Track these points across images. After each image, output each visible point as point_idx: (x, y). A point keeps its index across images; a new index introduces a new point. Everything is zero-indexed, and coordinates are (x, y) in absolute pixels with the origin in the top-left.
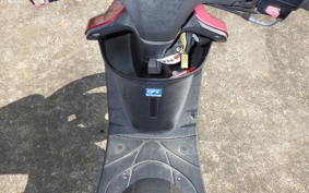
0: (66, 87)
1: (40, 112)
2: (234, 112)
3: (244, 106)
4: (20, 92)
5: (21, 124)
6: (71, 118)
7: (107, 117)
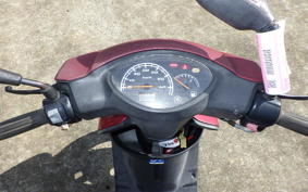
0: (72, 144)
1: (49, 170)
2: (232, 162)
3: (242, 155)
4: (29, 151)
5: (30, 183)
6: (78, 175)
7: (112, 172)
